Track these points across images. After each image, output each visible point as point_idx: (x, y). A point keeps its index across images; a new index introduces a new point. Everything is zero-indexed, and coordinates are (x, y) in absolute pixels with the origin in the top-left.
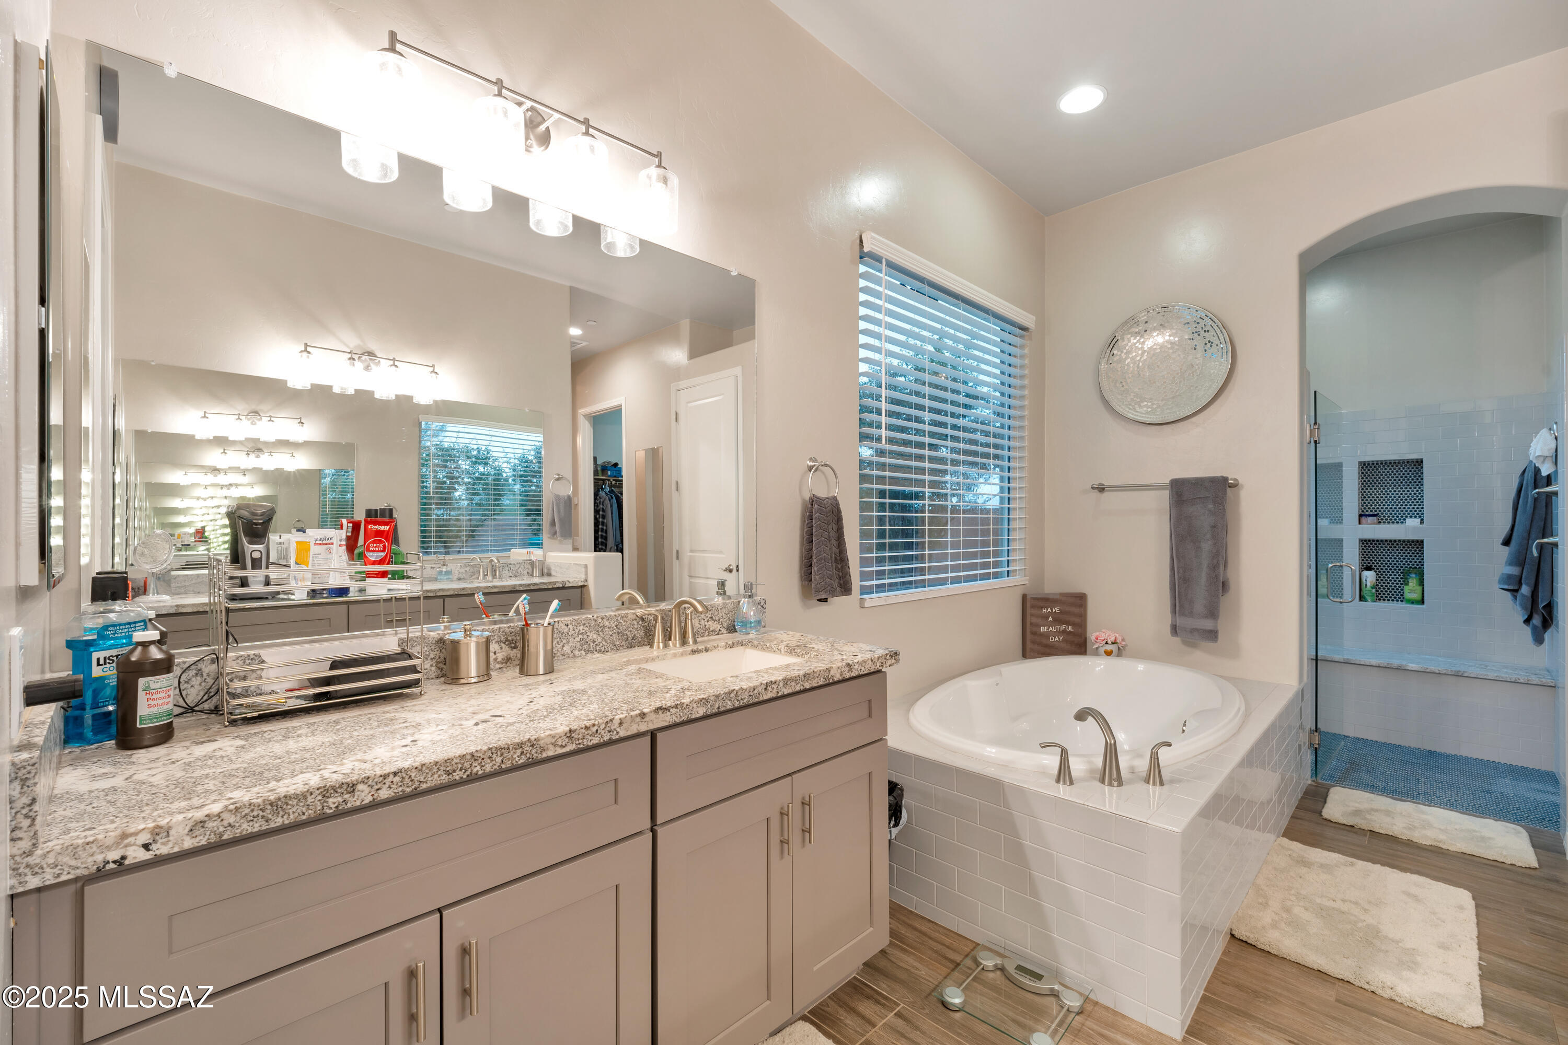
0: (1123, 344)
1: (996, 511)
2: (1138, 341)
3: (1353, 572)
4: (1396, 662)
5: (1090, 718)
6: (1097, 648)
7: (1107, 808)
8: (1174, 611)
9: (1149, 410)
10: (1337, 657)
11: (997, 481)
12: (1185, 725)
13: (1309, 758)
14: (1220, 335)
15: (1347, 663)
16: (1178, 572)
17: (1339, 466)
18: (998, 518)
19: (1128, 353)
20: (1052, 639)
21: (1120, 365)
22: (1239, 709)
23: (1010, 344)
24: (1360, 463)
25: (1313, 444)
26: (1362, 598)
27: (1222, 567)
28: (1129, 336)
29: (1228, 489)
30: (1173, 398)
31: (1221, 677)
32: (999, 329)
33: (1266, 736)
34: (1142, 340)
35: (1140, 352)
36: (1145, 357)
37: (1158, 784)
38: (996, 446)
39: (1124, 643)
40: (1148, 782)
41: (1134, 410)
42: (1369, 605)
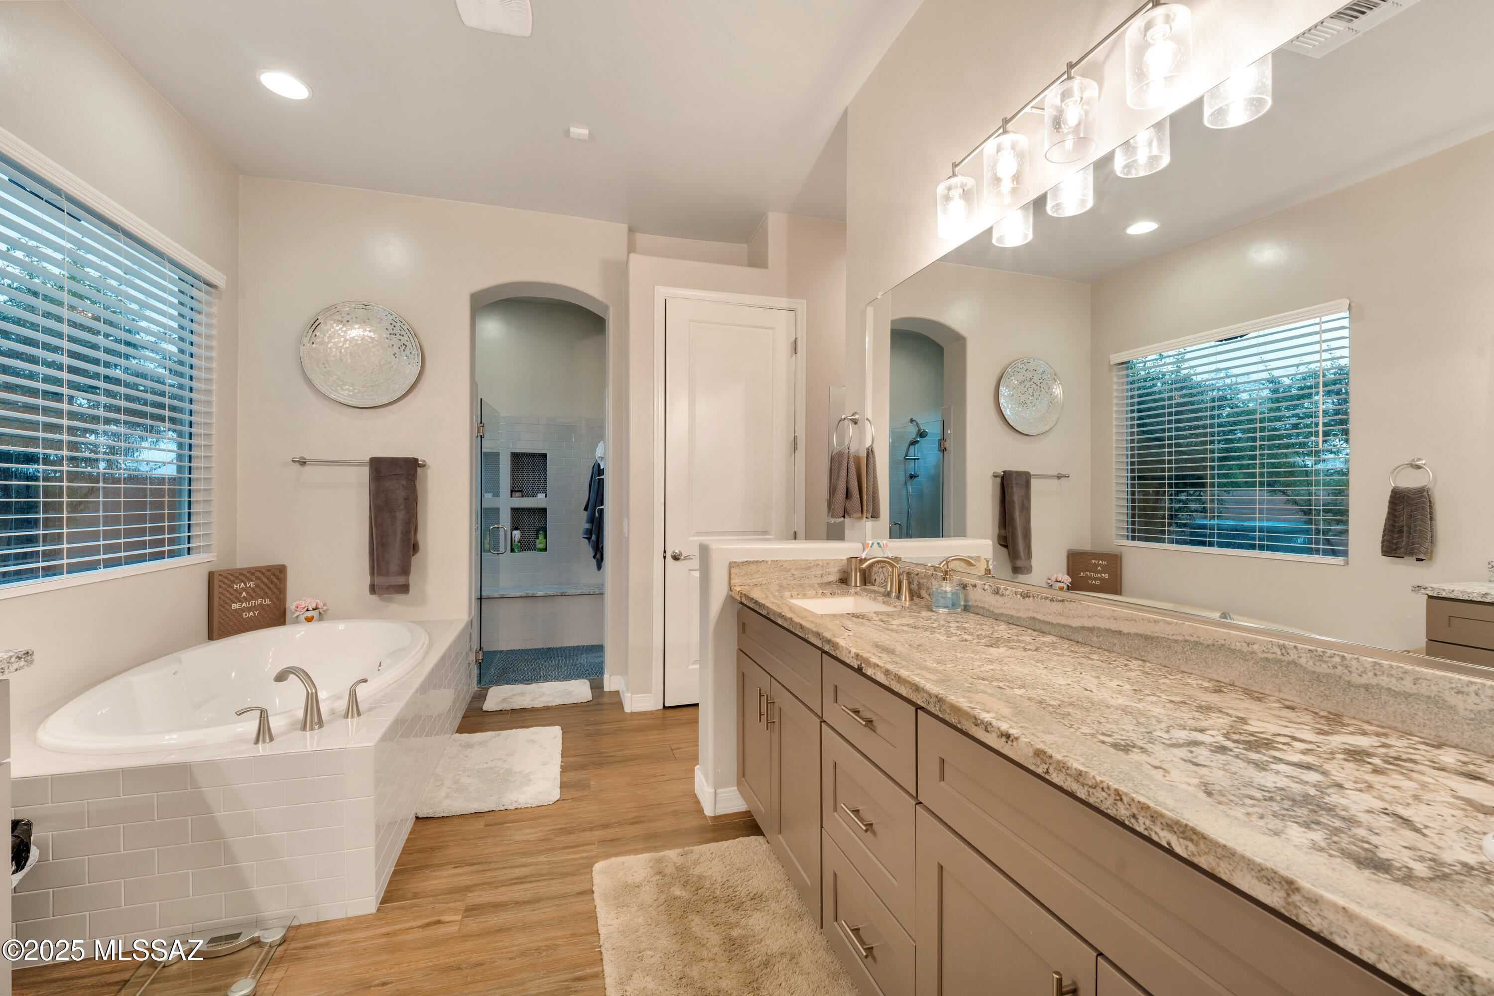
0: (326, 328)
1: (172, 480)
2: (340, 329)
3: (505, 532)
4: (530, 593)
5: (292, 676)
6: (297, 617)
7: (309, 748)
8: (372, 573)
9: (351, 393)
10: (496, 595)
11: (173, 447)
12: (380, 666)
13: (475, 672)
14: (413, 341)
15: (502, 598)
16: (377, 538)
17: (497, 455)
18: (174, 489)
19: (330, 337)
20: (246, 615)
21: (322, 347)
22: (424, 643)
23: (192, 298)
24: (512, 453)
25: (479, 438)
26: (512, 550)
27: (413, 532)
28: (332, 322)
29: (419, 469)
30: (373, 386)
31: (412, 622)
32: (177, 277)
33: (443, 659)
34: (344, 329)
35: (342, 339)
36: (347, 345)
37: (356, 715)
38: (173, 409)
39: (325, 608)
40: (347, 717)
41: (336, 391)
42: (517, 554)
